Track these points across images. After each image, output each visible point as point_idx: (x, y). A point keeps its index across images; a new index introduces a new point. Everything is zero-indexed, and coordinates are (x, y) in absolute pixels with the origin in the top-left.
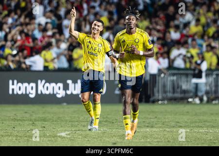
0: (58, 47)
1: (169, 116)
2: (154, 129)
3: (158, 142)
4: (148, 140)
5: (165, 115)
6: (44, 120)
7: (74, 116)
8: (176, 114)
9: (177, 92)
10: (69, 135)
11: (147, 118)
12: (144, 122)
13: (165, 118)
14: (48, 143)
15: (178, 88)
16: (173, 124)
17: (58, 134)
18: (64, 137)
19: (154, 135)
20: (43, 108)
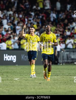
0: (14, 39)
1: (65, 71)
2: (58, 77)
3: (60, 83)
4: (56, 82)
5: (64, 70)
6: (8, 73)
7: (21, 71)
8: (69, 69)
9: (69, 60)
10: (19, 79)
11: (55, 72)
12: (54, 73)
13: (63, 72)
14: (9, 83)
15: (69, 57)
16: (67, 74)
17: (14, 79)
18: (17, 81)
19: (58, 79)
20: (7, 67)
